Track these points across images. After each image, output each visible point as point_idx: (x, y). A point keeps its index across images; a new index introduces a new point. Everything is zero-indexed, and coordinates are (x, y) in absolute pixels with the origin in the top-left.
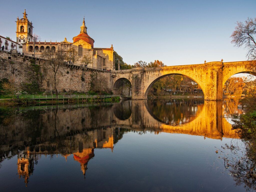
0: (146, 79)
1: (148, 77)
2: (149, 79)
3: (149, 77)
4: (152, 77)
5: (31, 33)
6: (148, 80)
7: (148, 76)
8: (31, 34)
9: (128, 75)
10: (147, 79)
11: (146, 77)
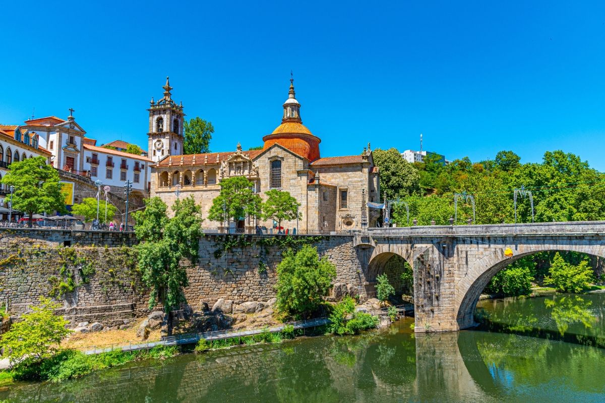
0: (458, 261)
1: (465, 256)
2: (469, 263)
3: (469, 256)
4: (479, 258)
5: (180, 129)
6: (465, 266)
7: (467, 252)
8: (180, 133)
9: (404, 246)
10: (464, 263)
11: (458, 256)
